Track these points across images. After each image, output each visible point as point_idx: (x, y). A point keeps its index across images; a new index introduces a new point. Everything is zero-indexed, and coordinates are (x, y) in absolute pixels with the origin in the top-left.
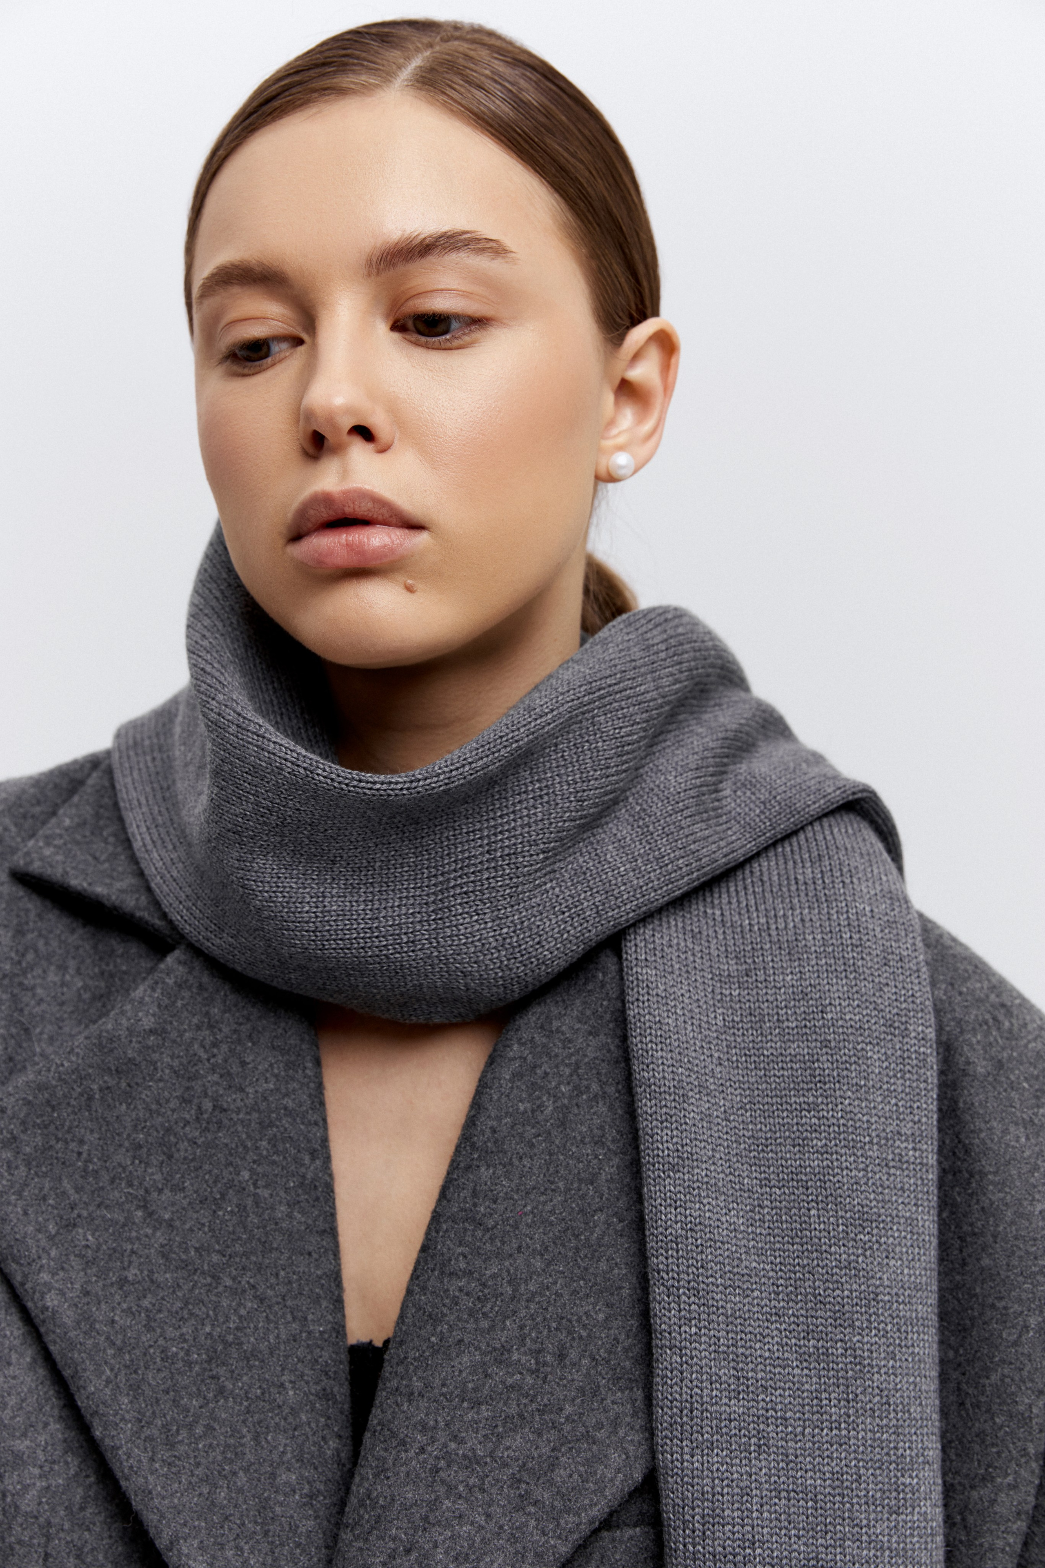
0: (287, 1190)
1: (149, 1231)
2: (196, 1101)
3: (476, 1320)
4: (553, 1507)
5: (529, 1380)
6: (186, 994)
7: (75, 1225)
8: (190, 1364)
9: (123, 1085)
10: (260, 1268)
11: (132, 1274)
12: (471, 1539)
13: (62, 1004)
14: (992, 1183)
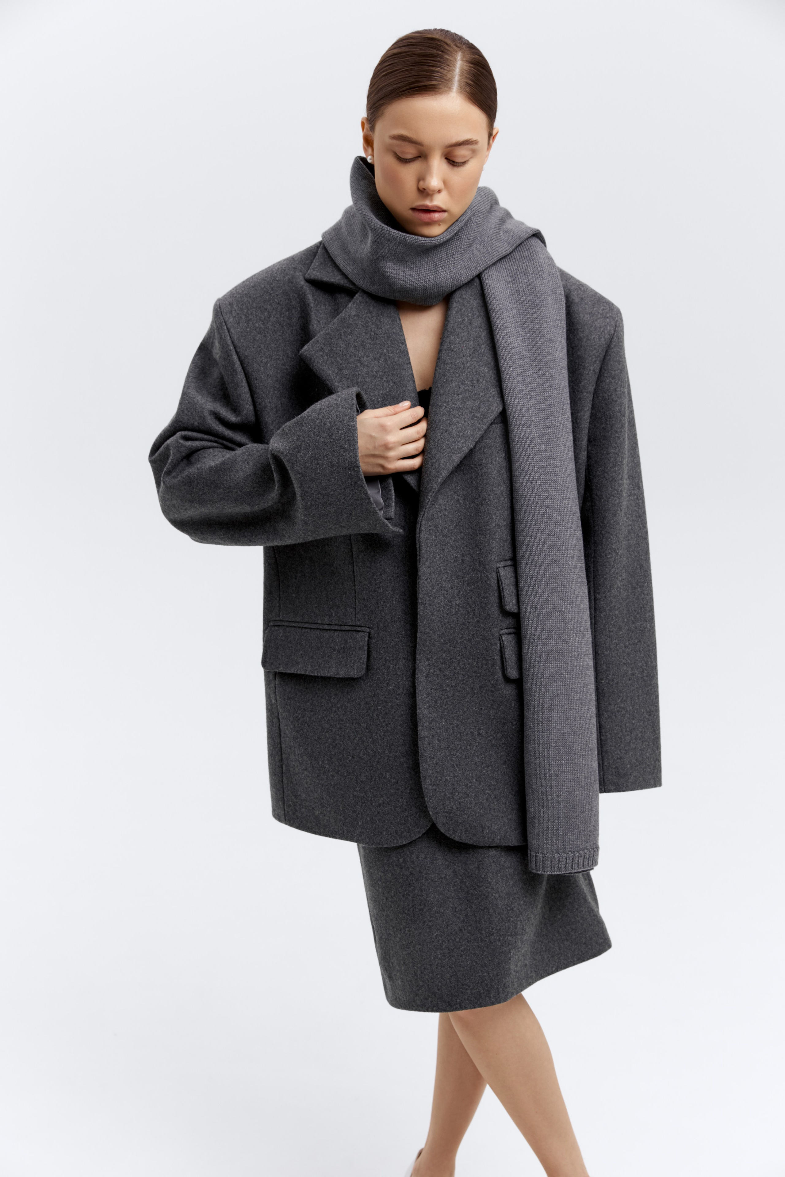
0: (397, 353)
1: (362, 368)
2: (369, 333)
3: (455, 374)
4: (481, 418)
5: (471, 388)
6: (362, 304)
7: (342, 369)
8: (378, 402)
9: (349, 331)
10: (393, 374)
11: (359, 380)
12: (461, 427)
13: (327, 314)
14: (580, 331)
